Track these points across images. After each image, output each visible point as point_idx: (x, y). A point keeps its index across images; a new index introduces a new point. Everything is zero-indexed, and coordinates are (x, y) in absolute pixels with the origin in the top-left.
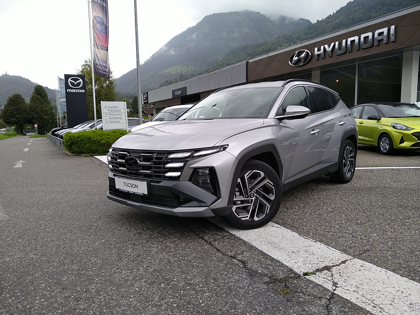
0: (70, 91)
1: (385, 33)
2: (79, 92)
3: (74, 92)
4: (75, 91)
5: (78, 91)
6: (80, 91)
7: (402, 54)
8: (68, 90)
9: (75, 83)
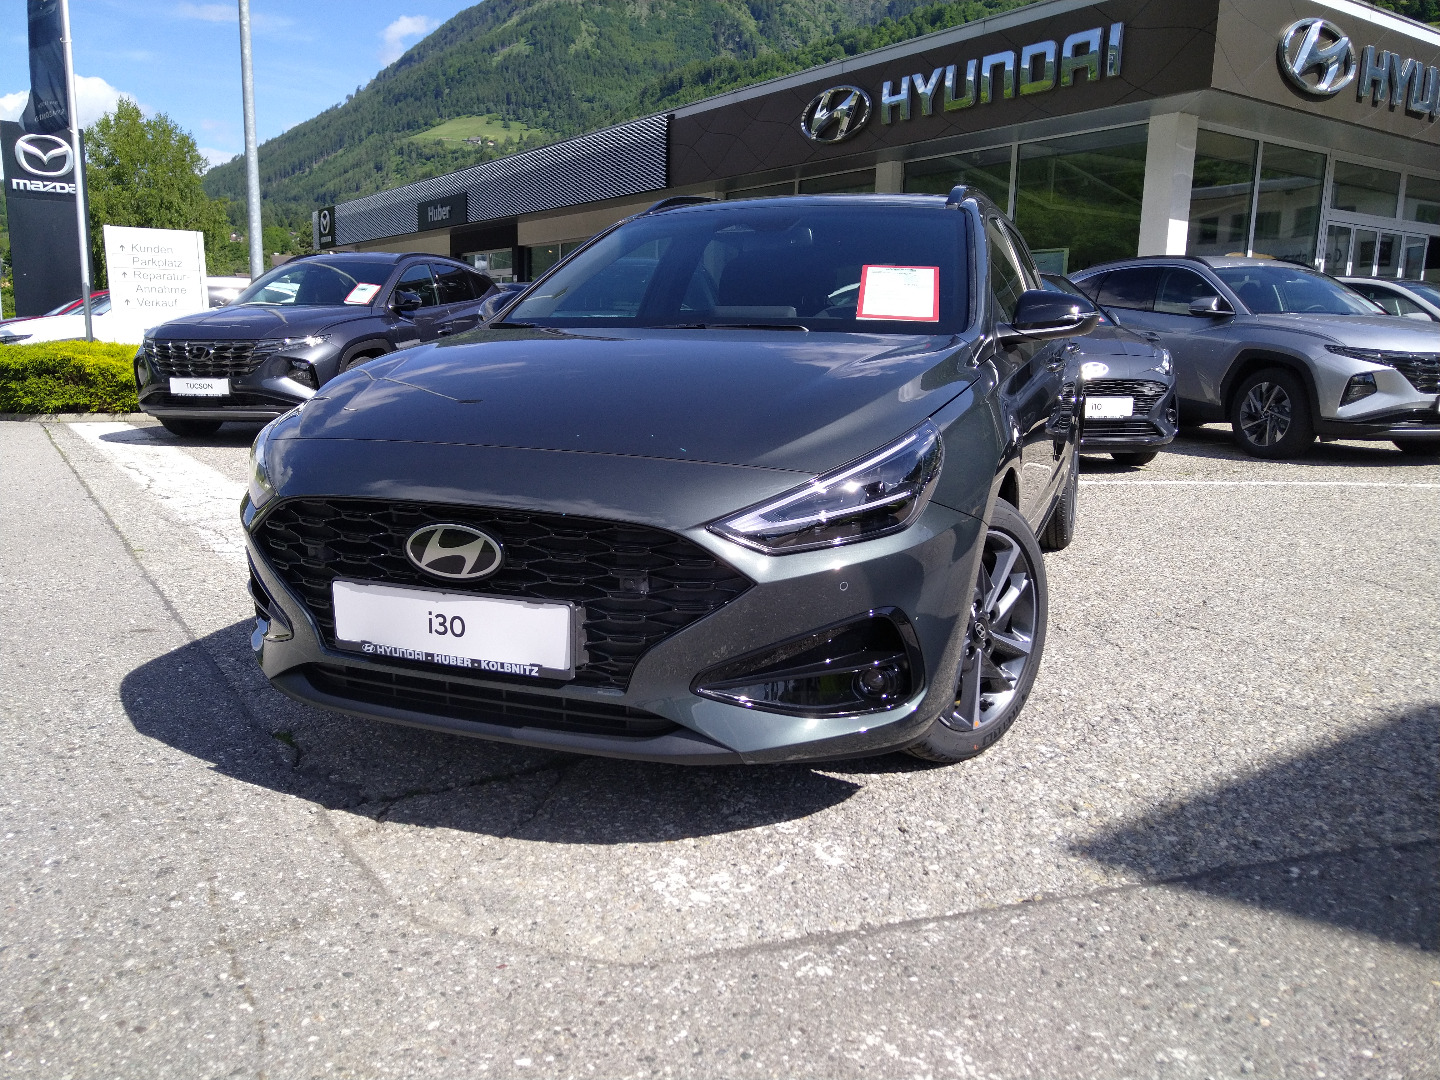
0: (25, 185)
1: (1095, 47)
2: (59, 190)
3: (42, 189)
4: (45, 186)
5: (54, 187)
6: (63, 188)
7: (1145, 122)
8: (14, 181)
9: (45, 158)
